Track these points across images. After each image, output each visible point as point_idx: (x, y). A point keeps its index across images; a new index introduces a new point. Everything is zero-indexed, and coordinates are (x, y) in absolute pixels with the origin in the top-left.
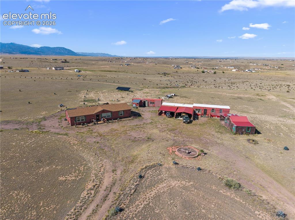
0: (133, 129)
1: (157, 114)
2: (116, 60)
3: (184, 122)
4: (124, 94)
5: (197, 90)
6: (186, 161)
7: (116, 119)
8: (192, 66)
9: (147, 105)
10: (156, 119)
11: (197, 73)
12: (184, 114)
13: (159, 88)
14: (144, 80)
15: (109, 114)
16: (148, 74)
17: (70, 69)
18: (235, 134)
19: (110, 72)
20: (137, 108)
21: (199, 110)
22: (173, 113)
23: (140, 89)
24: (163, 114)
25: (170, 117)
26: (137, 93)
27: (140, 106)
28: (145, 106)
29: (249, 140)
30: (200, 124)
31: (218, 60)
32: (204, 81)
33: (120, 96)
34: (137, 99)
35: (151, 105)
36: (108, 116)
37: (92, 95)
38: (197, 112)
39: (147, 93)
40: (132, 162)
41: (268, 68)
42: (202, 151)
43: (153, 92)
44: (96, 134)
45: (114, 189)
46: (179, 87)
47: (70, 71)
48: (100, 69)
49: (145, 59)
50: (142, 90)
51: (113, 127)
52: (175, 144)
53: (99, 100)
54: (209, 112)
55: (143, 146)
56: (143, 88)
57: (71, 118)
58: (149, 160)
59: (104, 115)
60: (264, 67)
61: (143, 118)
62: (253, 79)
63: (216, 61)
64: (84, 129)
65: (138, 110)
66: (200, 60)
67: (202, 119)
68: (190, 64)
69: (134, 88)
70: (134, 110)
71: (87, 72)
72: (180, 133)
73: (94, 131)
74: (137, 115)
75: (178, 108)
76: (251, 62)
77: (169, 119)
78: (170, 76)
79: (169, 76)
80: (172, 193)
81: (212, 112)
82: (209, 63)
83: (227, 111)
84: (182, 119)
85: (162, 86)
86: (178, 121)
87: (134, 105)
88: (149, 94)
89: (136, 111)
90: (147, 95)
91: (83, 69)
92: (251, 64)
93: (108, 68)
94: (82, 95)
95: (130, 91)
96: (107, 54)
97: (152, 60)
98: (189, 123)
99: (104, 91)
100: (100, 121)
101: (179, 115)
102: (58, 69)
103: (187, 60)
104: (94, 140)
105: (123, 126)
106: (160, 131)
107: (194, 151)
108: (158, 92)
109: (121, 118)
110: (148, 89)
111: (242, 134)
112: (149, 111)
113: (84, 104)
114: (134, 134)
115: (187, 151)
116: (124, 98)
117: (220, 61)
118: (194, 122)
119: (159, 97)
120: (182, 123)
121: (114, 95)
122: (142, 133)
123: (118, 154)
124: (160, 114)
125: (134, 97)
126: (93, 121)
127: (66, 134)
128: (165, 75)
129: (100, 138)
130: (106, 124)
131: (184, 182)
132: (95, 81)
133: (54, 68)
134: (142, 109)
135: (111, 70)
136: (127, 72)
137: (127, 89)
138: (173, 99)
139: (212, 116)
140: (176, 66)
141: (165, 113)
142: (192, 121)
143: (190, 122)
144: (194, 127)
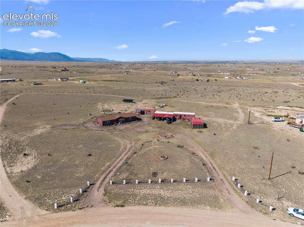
0: (137, 127)
1: (152, 119)
2: (115, 66)
3: (167, 123)
4: (129, 105)
5: (184, 100)
6: (163, 139)
7: (128, 122)
8: (189, 73)
9: (145, 113)
10: (151, 122)
11: (191, 82)
12: (167, 118)
13: (156, 99)
14: (143, 91)
15: (123, 119)
16: (147, 83)
17: (74, 79)
18: (193, 129)
19: (112, 82)
20: (139, 115)
21: (177, 116)
22: (161, 118)
23: (141, 100)
24: (155, 119)
25: (160, 120)
26: (138, 104)
27: (141, 114)
28: (144, 114)
29: (198, 131)
30: (176, 124)
31: (217, 65)
32: (195, 90)
33: (126, 107)
34: (139, 109)
35: (148, 113)
36: (123, 120)
37: (106, 106)
38: (176, 117)
39: (146, 104)
40: (139, 140)
41: (264, 73)
42: (172, 136)
43: (150, 103)
44: (118, 130)
45: (132, 148)
46: (172, 97)
47: (76, 82)
48: (102, 79)
49: (143, 65)
50: (142, 101)
51: (126, 126)
52: (160, 133)
53: (113, 110)
54: (183, 117)
55: (144, 135)
56: (143, 99)
57: (103, 122)
58: (146, 140)
59: (120, 120)
60: (260, 72)
61: (143, 121)
62: (241, 86)
63: (215, 66)
64: (111, 128)
65: (140, 116)
66: (199, 65)
67: (178, 121)
68: (188, 70)
69: (136, 100)
70: (137, 116)
71: (92, 83)
72: (163, 129)
73: (117, 128)
74: (139, 120)
75: (164, 115)
76: (248, 67)
77: (159, 121)
78: (167, 85)
79: (165, 85)
80: (155, 149)
81: (185, 116)
82: (207, 68)
83: (193, 116)
84: (166, 121)
85: (158, 97)
86: (164, 123)
87: (137, 114)
88: (147, 105)
89: (139, 117)
90: (146, 105)
91: (86, 79)
92: (248, 69)
93: (108, 77)
94: (100, 106)
95: (133, 102)
96: (105, 59)
97: (151, 66)
98: (169, 123)
99: (114, 103)
100: (119, 123)
101: (165, 119)
102: (64, 80)
103: (186, 65)
104: (118, 133)
105: (132, 126)
106: (153, 128)
107: (169, 136)
108: (153, 102)
109: (130, 121)
110: (146, 100)
111: (197, 128)
112: (147, 117)
113: (105, 113)
114: (138, 130)
115: (165, 136)
116: (129, 108)
117: (219, 65)
118: (173, 123)
119: (154, 106)
120: (166, 124)
121: (122, 106)
122: (143, 129)
123: (131, 138)
124: (154, 118)
125: (136, 107)
126: (114, 124)
127: (102, 130)
128: (162, 84)
129: (121, 132)
130: (122, 125)
131: (161, 146)
132: (104, 94)
133: (60, 79)
134: (142, 115)
135: (112, 79)
136: (127, 82)
137: (131, 101)
138: (164, 108)
139: (184, 119)
140: (174, 73)
141: (157, 118)
142: (172, 122)
143: (171, 123)
144: (172, 126)
